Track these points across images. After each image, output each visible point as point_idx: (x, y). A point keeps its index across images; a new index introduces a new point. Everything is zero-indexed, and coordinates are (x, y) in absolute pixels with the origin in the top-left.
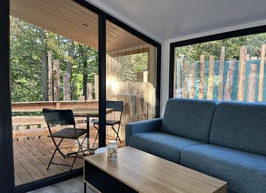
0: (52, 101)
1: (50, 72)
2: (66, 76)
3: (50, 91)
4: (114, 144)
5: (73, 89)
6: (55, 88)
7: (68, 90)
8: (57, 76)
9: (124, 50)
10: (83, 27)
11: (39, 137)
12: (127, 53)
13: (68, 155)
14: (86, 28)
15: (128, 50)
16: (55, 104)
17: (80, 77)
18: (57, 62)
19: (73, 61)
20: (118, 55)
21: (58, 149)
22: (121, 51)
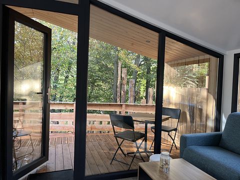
0: (119, 103)
1: (119, 78)
2: (132, 82)
3: (119, 94)
4: (167, 155)
5: (137, 93)
6: (122, 92)
7: (133, 93)
8: (125, 82)
9: (184, 61)
10: (146, 43)
11: (108, 132)
12: (186, 64)
13: (128, 153)
14: (148, 43)
15: (188, 60)
16: (121, 105)
17: (144, 82)
18: (125, 71)
19: (138, 69)
20: (178, 65)
21: (120, 147)
22: (180, 61)
